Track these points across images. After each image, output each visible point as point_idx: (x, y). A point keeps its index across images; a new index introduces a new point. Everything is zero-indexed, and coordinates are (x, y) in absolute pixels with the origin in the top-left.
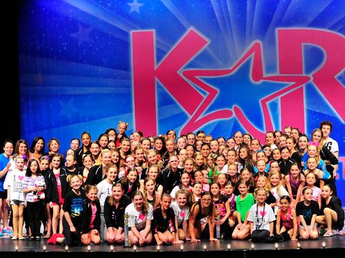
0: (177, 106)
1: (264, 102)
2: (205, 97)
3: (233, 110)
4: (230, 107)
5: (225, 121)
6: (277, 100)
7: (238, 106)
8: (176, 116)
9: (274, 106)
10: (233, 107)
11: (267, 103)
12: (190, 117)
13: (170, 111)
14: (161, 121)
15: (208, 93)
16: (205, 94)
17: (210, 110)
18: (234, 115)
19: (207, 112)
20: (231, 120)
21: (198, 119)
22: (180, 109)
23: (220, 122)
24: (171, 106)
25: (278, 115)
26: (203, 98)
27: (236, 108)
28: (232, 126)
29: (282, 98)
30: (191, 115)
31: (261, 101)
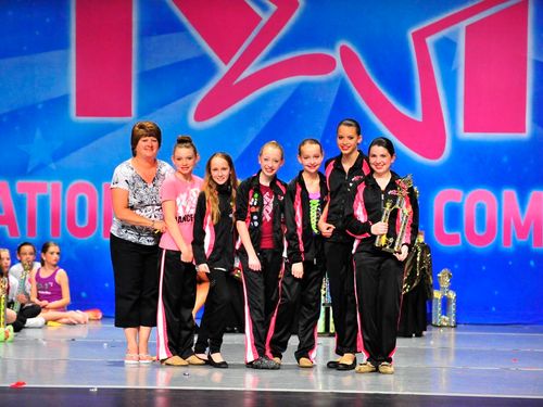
0: (190, 37)
1: (420, 37)
2: (265, 18)
3: (337, 56)
4: (331, 45)
5: (314, 84)
6: (456, 33)
7: (349, 45)
8: (187, 63)
9: (447, 48)
10: (338, 48)
11: (430, 41)
12: (224, 69)
13: (170, 51)
14: (145, 76)
15: (273, 7)
16: (264, 7)
17: (276, 52)
18: (340, 67)
19: (267, 58)
20: (329, 83)
21: (239, 80)
22: (199, 47)
23: (303, 84)
24: (174, 36)
25: (455, 72)
26: (259, 19)
27: (344, 50)
28: (333, 95)
29: (469, 29)
30: (226, 63)
31: (414, 34)
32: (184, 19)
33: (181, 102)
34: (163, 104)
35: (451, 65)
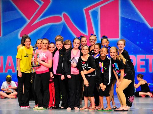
0: (18, 12)
1: (87, 11)
2: (40, 6)
3: (62, 16)
4: (60, 13)
5: (56, 25)
6: (98, 9)
7: (66, 13)
8: (17, 19)
9: (95, 14)
11: (90, 12)
12: (28, 21)
15: (43, 3)
16: (40, 3)
17: (45, 15)
18: (63, 20)
19: (40, 18)
20: (60, 25)
21: (33, 24)
22: (20, 15)
23: (53, 25)
24: (13, 11)
25: (98, 21)
27: (64, 15)
28: (61, 29)
29: (101, 8)
30: (29, 19)
31: (85, 10)
32: (16, 6)
33: (16, 31)
34: (10, 32)
35: (96, 19)
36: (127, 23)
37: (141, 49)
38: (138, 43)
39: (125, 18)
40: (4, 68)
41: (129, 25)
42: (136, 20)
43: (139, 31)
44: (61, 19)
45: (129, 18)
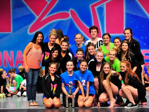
0: (27, 8)
1: (93, 7)
2: (49, 2)
3: (69, 13)
4: (68, 10)
5: (63, 21)
6: (103, 5)
7: (73, 10)
8: (27, 16)
9: (101, 10)
10: (70, 11)
11: (96, 8)
12: (37, 17)
13: (21, 13)
14: (15, 20)
17: (52, 12)
18: (70, 16)
20: (68, 20)
21: (42, 20)
22: (30, 12)
23: (60, 21)
24: (23, 8)
25: (103, 17)
26: (47, 3)
27: (72, 11)
29: (107, 4)
30: (38, 16)
31: (91, 6)
32: (25, 3)
33: (25, 27)
34: (20, 28)
35: (102, 15)
36: (132, 19)
37: (145, 44)
38: (142, 38)
39: (130, 14)
40: (14, 62)
41: (134, 21)
42: (140, 15)
43: (143, 26)
44: (68, 15)
45: (134, 14)
